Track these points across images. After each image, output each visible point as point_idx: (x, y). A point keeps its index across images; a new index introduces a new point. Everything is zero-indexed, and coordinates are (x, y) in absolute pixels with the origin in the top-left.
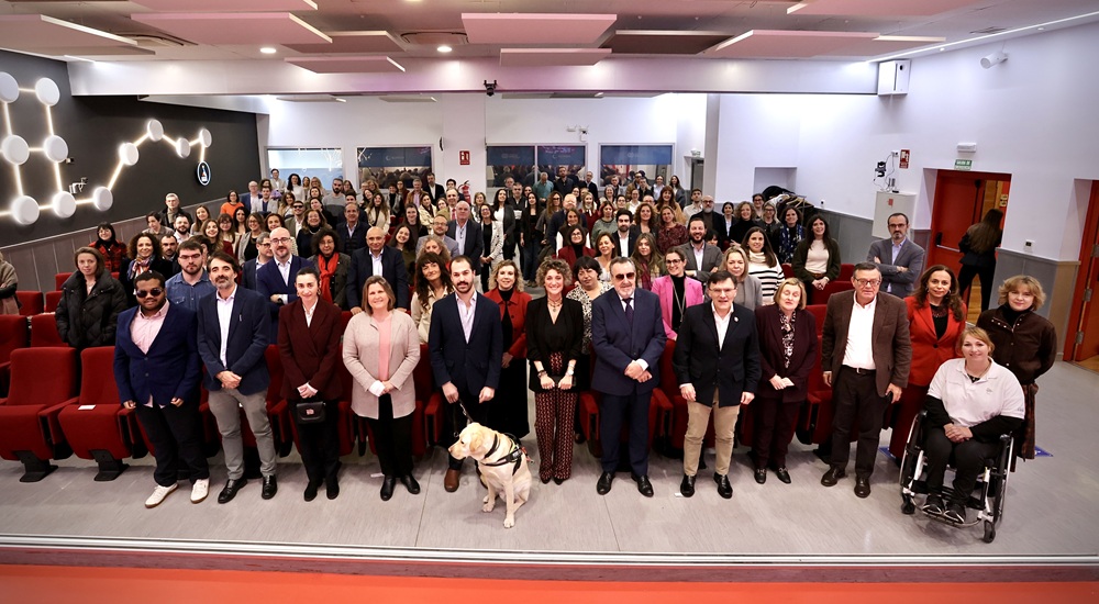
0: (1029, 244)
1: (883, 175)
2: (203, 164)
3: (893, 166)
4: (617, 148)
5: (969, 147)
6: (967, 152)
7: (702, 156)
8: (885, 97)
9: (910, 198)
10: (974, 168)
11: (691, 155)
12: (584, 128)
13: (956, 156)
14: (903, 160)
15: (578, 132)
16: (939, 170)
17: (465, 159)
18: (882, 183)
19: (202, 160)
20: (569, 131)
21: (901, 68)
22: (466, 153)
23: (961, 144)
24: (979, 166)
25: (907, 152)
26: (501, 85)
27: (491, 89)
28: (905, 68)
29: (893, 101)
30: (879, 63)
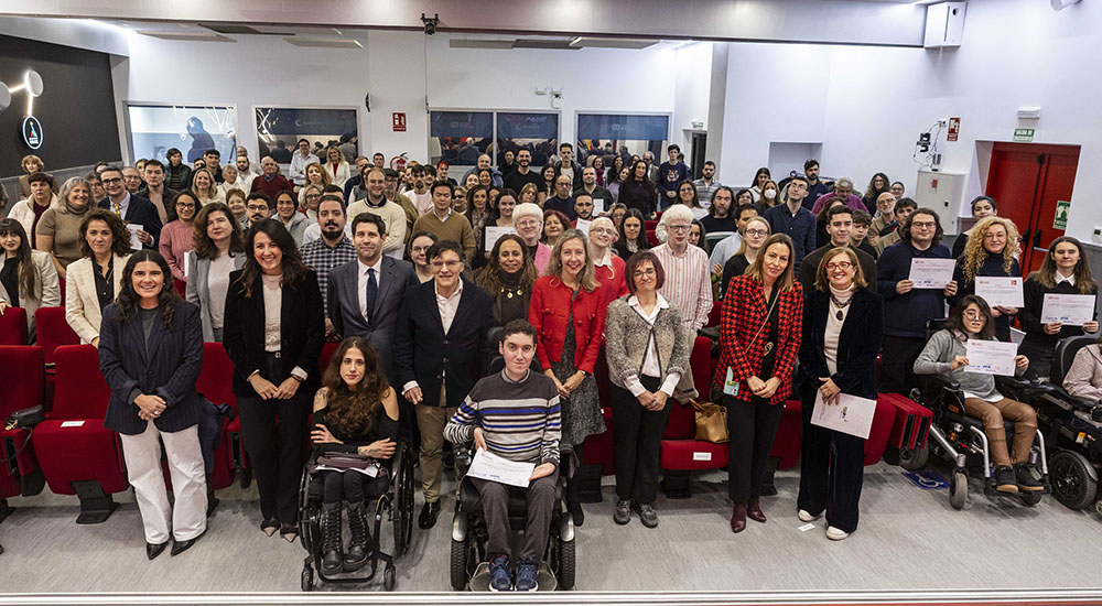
0: (1097, 232)
1: (927, 150)
2: (31, 119)
3: (939, 137)
4: (598, 117)
5: (1032, 113)
6: (1029, 119)
7: (705, 128)
8: (933, 50)
9: (958, 179)
10: (1036, 140)
11: (691, 128)
12: (556, 90)
13: (1015, 124)
14: (952, 131)
15: (549, 95)
16: (996, 144)
17: (400, 123)
18: (925, 160)
19: (29, 113)
20: (538, 94)
21: (954, 12)
22: (400, 115)
23: (1021, 109)
24: (1042, 137)
25: (957, 120)
26: (445, 21)
27: (431, 26)
28: (959, 13)
29: (942, 55)
30: (926, 6)
